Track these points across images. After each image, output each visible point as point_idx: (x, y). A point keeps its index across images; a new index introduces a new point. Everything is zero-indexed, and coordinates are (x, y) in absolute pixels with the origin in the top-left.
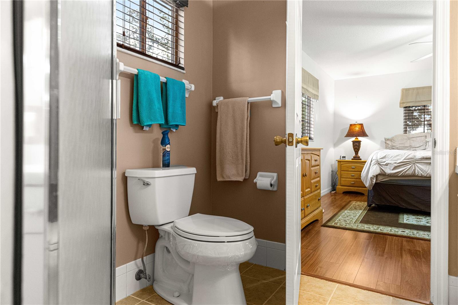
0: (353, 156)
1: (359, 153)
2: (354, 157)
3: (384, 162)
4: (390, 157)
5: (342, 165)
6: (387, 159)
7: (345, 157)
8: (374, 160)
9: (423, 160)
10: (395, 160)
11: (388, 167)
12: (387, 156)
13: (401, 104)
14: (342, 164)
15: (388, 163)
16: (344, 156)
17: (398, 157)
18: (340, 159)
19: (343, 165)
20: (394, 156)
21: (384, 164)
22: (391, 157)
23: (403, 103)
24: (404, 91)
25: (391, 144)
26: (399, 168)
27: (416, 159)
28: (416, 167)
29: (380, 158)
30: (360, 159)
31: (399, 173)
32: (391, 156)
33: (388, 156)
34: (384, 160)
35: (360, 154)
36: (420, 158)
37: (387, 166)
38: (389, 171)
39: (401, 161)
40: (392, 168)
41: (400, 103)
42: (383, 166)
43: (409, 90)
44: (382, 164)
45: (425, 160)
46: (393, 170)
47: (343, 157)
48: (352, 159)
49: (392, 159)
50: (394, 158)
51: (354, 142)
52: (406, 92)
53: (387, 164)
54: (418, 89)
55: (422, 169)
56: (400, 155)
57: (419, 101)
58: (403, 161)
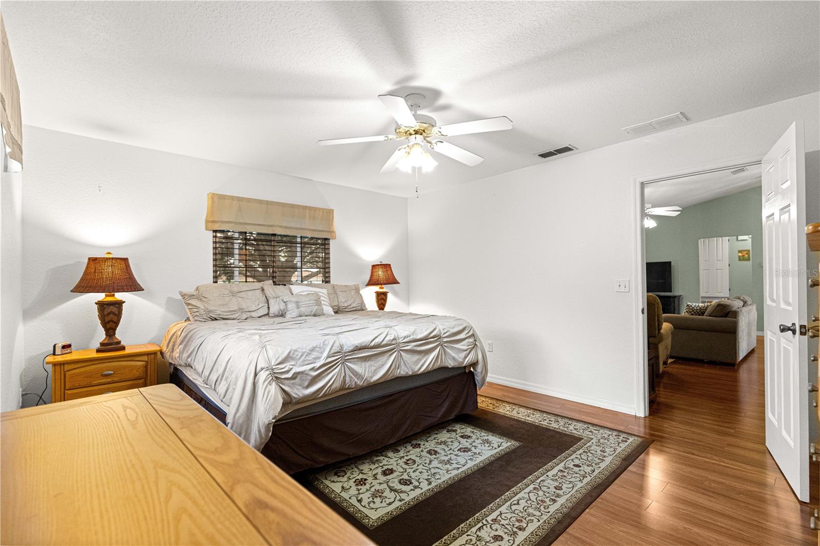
0: (101, 341)
1: (117, 332)
2: (102, 344)
3: (287, 372)
4: (299, 356)
5: (68, 374)
6: (292, 364)
7: (69, 346)
8: (262, 369)
9: (355, 352)
10: (310, 362)
11: (297, 380)
12: (291, 354)
13: (210, 224)
14: (68, 371)
15: (299, 373)
16: (68, 343)
17: (314, 355)
18: (54, 354)
19: (72, 372)
20: (306, 354)
21: (289, 375)
22: (301, 356)
23: (213, 222)
24: (216, 200)
25: (203, 308)
26: (320, 380)
27: (346, 353)
28: (346, 370)
29: (278, 362)
30: (123, 348)
31: (319, 393)
32: (300, 354)
33: (293, 354)
34: (287, 366)
35: (119, 334)
36: (351, 349)
37: (294, 381)
38: (299, 392)
39: (322, 362)
40: (306, 383)
41: (207, 222)
42: (286, 381)
43: (224, 199)
44: (283, 377)
45: (359, 352)
46: (307, 387)
47: (64, 347)
48: (98, 351)
49: (303, 361)
50: (308, 358)
51: (101, 305)
52: (218, 200)
53: (294, 376)
54: (239, 201)
55: (356, 372)
56: (316, 347)
57: (241, 223)
58: (326, 362)
